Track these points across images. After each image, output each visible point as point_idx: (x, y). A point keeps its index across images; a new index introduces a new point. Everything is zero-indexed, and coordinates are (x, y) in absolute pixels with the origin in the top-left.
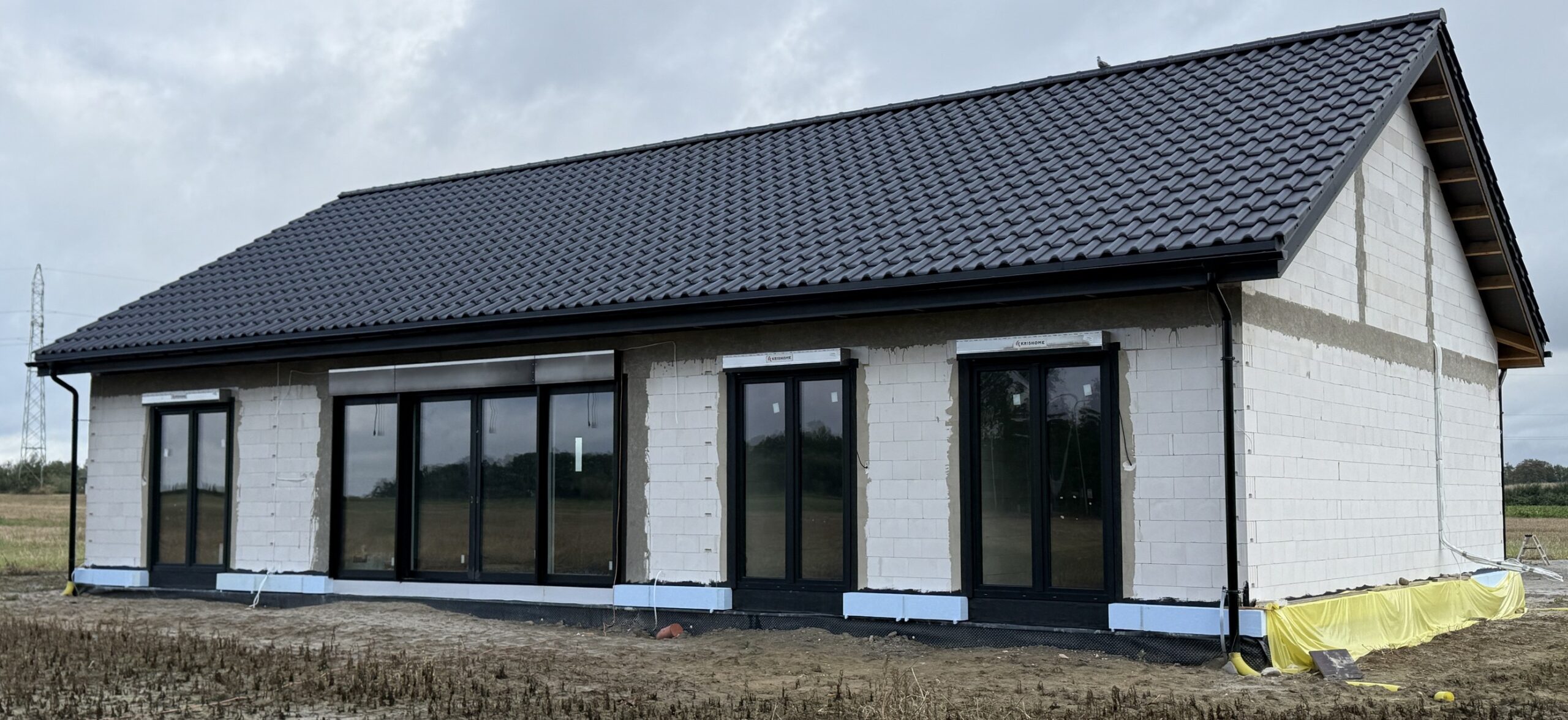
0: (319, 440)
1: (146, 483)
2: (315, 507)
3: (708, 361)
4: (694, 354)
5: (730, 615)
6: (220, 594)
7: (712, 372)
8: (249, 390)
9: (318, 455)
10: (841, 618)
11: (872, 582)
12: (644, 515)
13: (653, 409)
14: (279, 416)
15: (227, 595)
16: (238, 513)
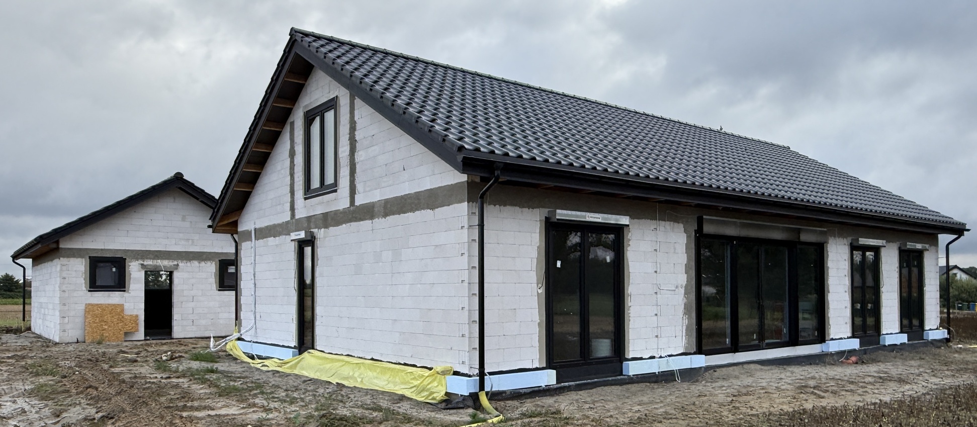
0: (686, 263)
1: (542, 291)
2: (685, 309)
3: (845, 239)
4: (841, 235)
5: (860, 350)
6: (632, 378)
7: (846, 244)
8: (636, 220)
9: (686, 273)
10: (885, 346)
11: (884, 331)
12: (828, 308)
13: (829, 258)
14: (658, 243)
15: (637, 378)
16: (630, 315)
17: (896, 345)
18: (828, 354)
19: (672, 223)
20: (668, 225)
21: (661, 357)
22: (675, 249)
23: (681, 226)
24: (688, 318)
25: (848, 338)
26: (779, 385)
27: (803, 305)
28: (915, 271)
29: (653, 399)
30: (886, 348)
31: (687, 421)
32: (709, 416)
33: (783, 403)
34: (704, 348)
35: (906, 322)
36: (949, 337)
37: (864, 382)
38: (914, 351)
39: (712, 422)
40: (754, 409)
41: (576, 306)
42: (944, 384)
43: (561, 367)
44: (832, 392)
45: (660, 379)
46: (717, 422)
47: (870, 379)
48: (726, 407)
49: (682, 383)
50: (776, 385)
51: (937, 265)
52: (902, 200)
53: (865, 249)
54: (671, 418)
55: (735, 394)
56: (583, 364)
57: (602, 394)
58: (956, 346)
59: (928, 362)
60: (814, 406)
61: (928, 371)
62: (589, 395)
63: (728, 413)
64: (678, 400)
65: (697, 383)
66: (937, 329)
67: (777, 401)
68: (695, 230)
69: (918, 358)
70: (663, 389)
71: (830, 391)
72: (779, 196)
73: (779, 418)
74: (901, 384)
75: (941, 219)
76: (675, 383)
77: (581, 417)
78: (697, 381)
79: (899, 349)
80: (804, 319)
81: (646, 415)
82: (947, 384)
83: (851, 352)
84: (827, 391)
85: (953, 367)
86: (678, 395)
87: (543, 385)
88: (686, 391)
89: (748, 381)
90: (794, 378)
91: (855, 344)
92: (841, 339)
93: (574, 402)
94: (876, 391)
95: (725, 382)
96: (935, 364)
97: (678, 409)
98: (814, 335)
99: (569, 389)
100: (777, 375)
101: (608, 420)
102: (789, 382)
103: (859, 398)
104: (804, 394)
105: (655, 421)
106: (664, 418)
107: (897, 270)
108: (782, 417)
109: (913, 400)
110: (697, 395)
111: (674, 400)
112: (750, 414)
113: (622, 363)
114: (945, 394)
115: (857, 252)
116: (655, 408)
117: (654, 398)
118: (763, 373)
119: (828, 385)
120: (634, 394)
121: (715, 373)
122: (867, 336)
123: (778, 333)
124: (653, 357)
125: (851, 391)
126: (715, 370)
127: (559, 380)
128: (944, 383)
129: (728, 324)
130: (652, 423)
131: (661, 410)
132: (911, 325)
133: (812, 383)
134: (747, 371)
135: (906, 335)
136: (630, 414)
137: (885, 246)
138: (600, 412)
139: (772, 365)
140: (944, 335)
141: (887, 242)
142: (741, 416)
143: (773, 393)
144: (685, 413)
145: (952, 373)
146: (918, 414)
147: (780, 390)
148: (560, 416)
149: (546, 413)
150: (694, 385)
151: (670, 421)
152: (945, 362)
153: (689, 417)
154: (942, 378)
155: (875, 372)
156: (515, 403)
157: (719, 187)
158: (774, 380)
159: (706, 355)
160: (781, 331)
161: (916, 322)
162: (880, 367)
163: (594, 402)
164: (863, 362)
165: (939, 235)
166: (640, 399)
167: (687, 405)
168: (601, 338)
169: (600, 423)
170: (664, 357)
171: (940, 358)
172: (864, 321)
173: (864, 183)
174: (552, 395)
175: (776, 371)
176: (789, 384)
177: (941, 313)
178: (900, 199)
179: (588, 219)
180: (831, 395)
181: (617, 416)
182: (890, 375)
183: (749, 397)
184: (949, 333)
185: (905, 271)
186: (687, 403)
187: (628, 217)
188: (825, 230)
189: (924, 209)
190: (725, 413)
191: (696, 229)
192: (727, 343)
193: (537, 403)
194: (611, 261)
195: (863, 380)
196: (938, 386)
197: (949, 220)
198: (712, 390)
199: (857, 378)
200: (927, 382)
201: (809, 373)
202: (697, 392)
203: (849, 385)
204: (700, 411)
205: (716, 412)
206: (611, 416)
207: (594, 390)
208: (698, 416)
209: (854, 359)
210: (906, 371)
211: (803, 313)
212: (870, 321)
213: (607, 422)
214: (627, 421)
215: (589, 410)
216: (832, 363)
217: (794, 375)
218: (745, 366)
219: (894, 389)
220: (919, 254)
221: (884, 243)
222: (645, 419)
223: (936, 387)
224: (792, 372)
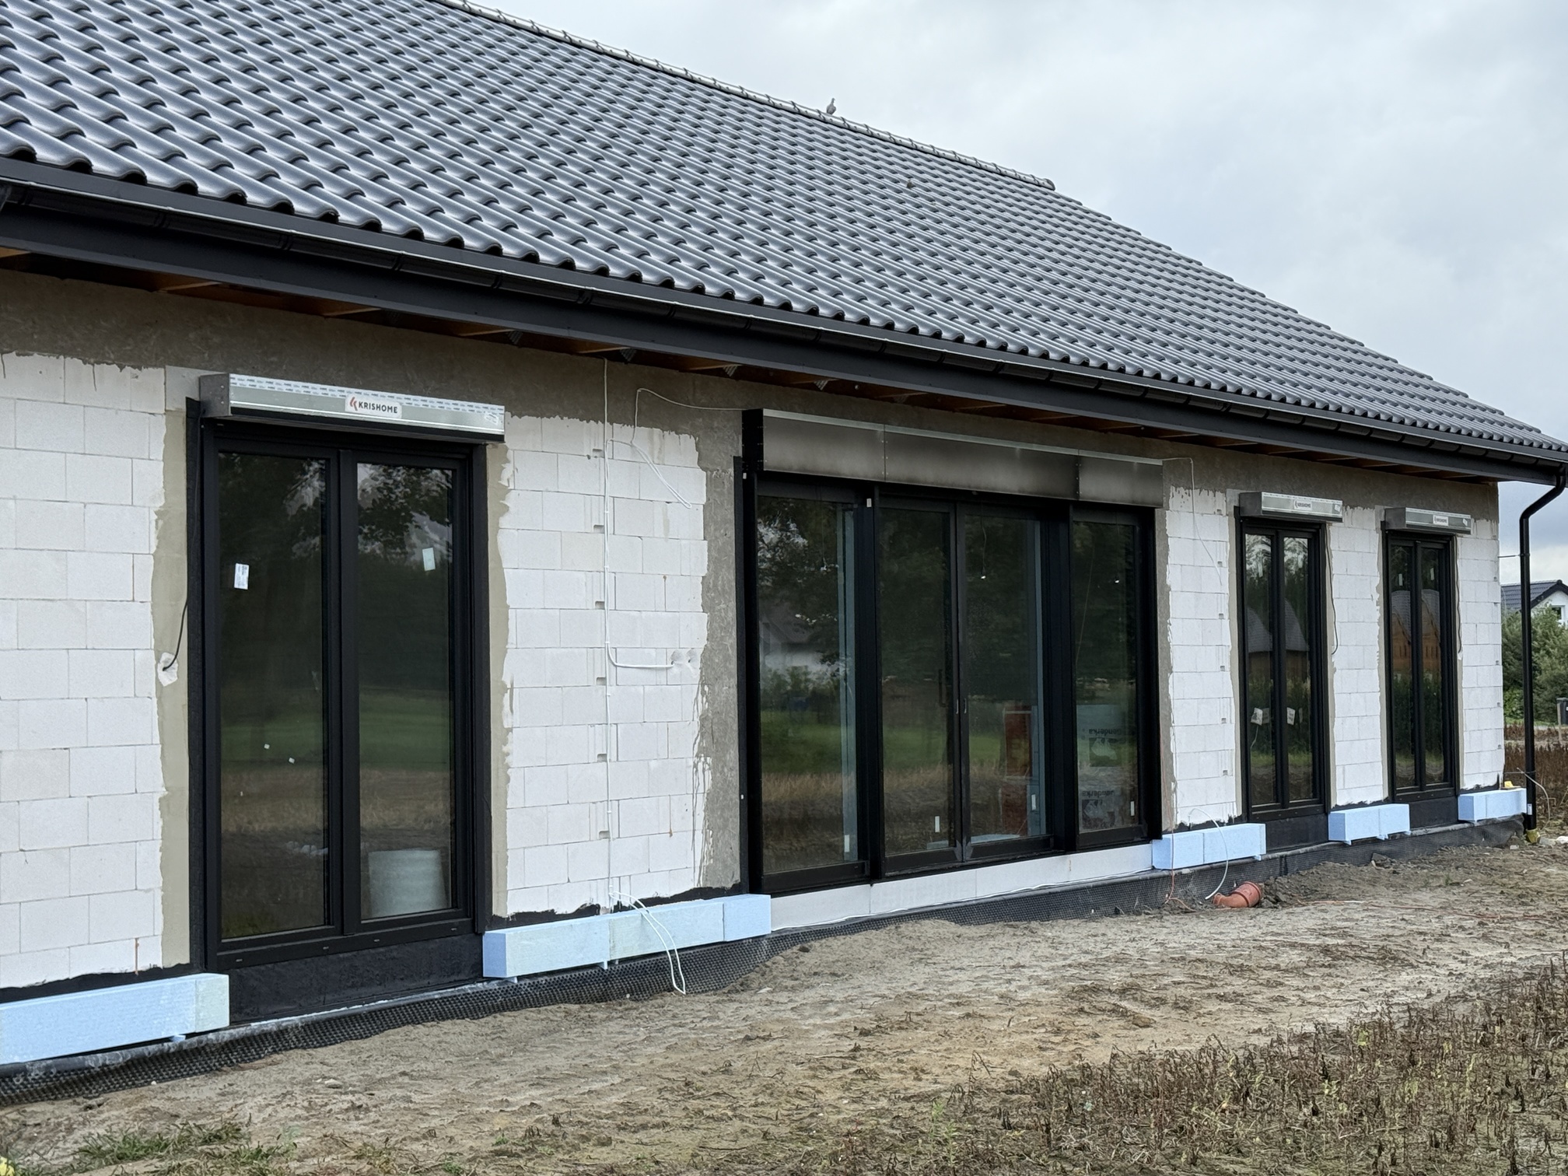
0: (705, 572)
1: (176, 677)
2: (702, 734)
3: (1218, 494)
4: (1209, 482)
5: (1268, 860)
6: (516, 989)
7: (1224, 512)
8: (528, 420)
9: (706, 608)
10: (1343, 845)
11: (1339, 797)
12: (1169, 725)
13: (1172, 559)
14: (609, 500)
15: (537, 986)
16: (508, 759)
17: (1375, 841)
18: (1169, 877)
19: (657, 431)
20: (642, 437)
21: (619, 908)
22: (667, 524)
23: (688, 442)
24: (714, 769)
25: (1231, 822)
26: (1012, 988)
27: (1091, 716)
28: (1430, 600)
29: (588, 1061)
30: (1348, 852)
31: (699, 1134)
32: (773, 1111)
33: (1020, 1051)
34: (771, 868)
35: (1405, 766)
36: (1530, 813)
37: (1277, 968)
38: (1433, 859)
39: (784, 1130)
40: (924, 1077)
41: (308, 733)
42: (1513, 964)
43: (250, 960)
44: (1176, 1006)
45: (617, 984)
46: (800, 1129)
47: (1295, 957)
48: (837, 1074)
49: (691, 998)
50: (1003, 989)
51: (1496, 579)
52: (1391, 370)
53: (1278, 527)
54: (644, 1127)
55: (867, 1027)
56: (336, 948)
57: (407, 1052)
58: (1552, 841)
59: (1471, 893)
60: (1114, 1056)
61: (1468, 924)
62: (355, 1058)
63: (839, 1094)
64: (674, 1058)
65: (745, 996)
66: (1496, 787)
67: (1004, 1043)
68: (735, 458)
69: (1442, 882)
70: (624, 1022)
71: (1171, 1000)
72: (1011, 347)
73: (1004, 1101)
74: (1386, 970)
75: (1507, 432)
76: (669, 998)
77: (315, 1144)
78: (745, 987)
79: (1389, 854)
80: (1099, 762)
81: (556, 1122)
82: (1521, 963)
83: (1241, 869)
84: (1162, 1001)
85: (1543, 907)
86: (674, 1040)
87: (178, 1033)
88: (705, 1023)
89: (917, 977)
90: (1061, 963)
91: (1251, 841)
92: (1209, 824)
93: (297, 1089)
94: (1310, 996)
95: (838, 986)
96: (1488, 900)
97: (672, 1091)
98: (1124, 811)
99: (279, 1041)
100: (1008, 954)
101: (417, 1147)
102: (1045, 976)
103: (1260, 1022)
104: (1088, 1014)
105: (585, 1139)
106: (621, 1128)
107: (1378, 596)
108: (1015, 1097)
109: (1418, 1018)
110: (741, 1036)
111: (661, 1061)
112: (911, 1092)
113: (480, 935)
114: (1512, 996)
115: (1253, 537)
116: (590, 1092)
117: (591, 1056)
118: (962, 950)
119: (1166, 981)
120: (521, 1045)
121: (806, 957)
122: (1291, 814)
123: (1015, 810)
124: (591, 910)
125: (1236, 998)
126: (806, 945)
127: (240, 1010)
128: (1514, 960)
129: (846, 784)
130: (576, 1148)
131: (614, 1099)
132: (1420, 777)
133: (1115, 977)
134: (911, 943)
135: (1405, 808)
136: (500, 1122)
137: (1339, 520)
138: (391, 1120)
139: (994, 922)
140: (1518, 807)
141: (1345, 505)
142: (883, 1103)
143: (989, 1018)
144: (694, 1104)
145: (1537, 929)
146: (1428, 1066)
147: (1013, 1004)
148: (235, 1149)
149: (181, 1140)
150: (731, 1001)
151: (641, 1135)
152: (1520, 892)
153: (708, 1117)
154: (1507, 946)
155: (1312, 931)
156: (65, 1110)
157: (813, 312)
158: (998, 970)
159: (773, 896)
160: (1025, 802)
161: (1434, 766)
162: (1327, 916)
163: (370, 1086)
164: (1277, 900)
165: (1500, 484)
166: (542, 1064)
167: (704, 1073)
168: (407, 847)
169: (387, 1162)
170: (629, 908)
171: (1505, 880)
172: (1281, 766)
173: (1279, 310)
174: (210, 1071)
175: (1006, 939)
176: (1046, 983)
177: (1506, 737)
178: (1387, 364)
179: (350, 412)
180: (1174, 1014)
181: (452, 1131)
182: (1355, 942)
183: (911, 1034)
184: (1532, 798)
185: (1401, 600)
186: (703, 1068)
187: (498, 410)
188: (1159, 462)
189: (1456, 399)
190: (830, 1096)
191: (740, 454)
192: (847, 849)
193: (149, 1104)
194: (441, 564)
195: (1273, 962)
196: (1497, 972)
197: (1532, 436)
198: (790, 1015)
199: (1256, 953)
200: (1464, 958)
201: (1109, 944)
202: (741, 1025)
203: (1230, 979)
204: (746, 1095)
205: (799, 1094)
206: (431, 1134)
207: (376, 1040)
208: (738, 1112)
209: (1249, 890)
210: (1403, 924)
211: (1092, 740)
212: (1299, 762)
213: (414, 1158)
214: (486, 1145)
215: (351, 1114)
216: (1185, 906)
217: (1062, 950)
218: (906, 928)
219: (1365, 984)
220: (1442, 546)
221: (1338, 508)
222: (552, 1135)
223: (1487, 974)
224: (1054, 944)
